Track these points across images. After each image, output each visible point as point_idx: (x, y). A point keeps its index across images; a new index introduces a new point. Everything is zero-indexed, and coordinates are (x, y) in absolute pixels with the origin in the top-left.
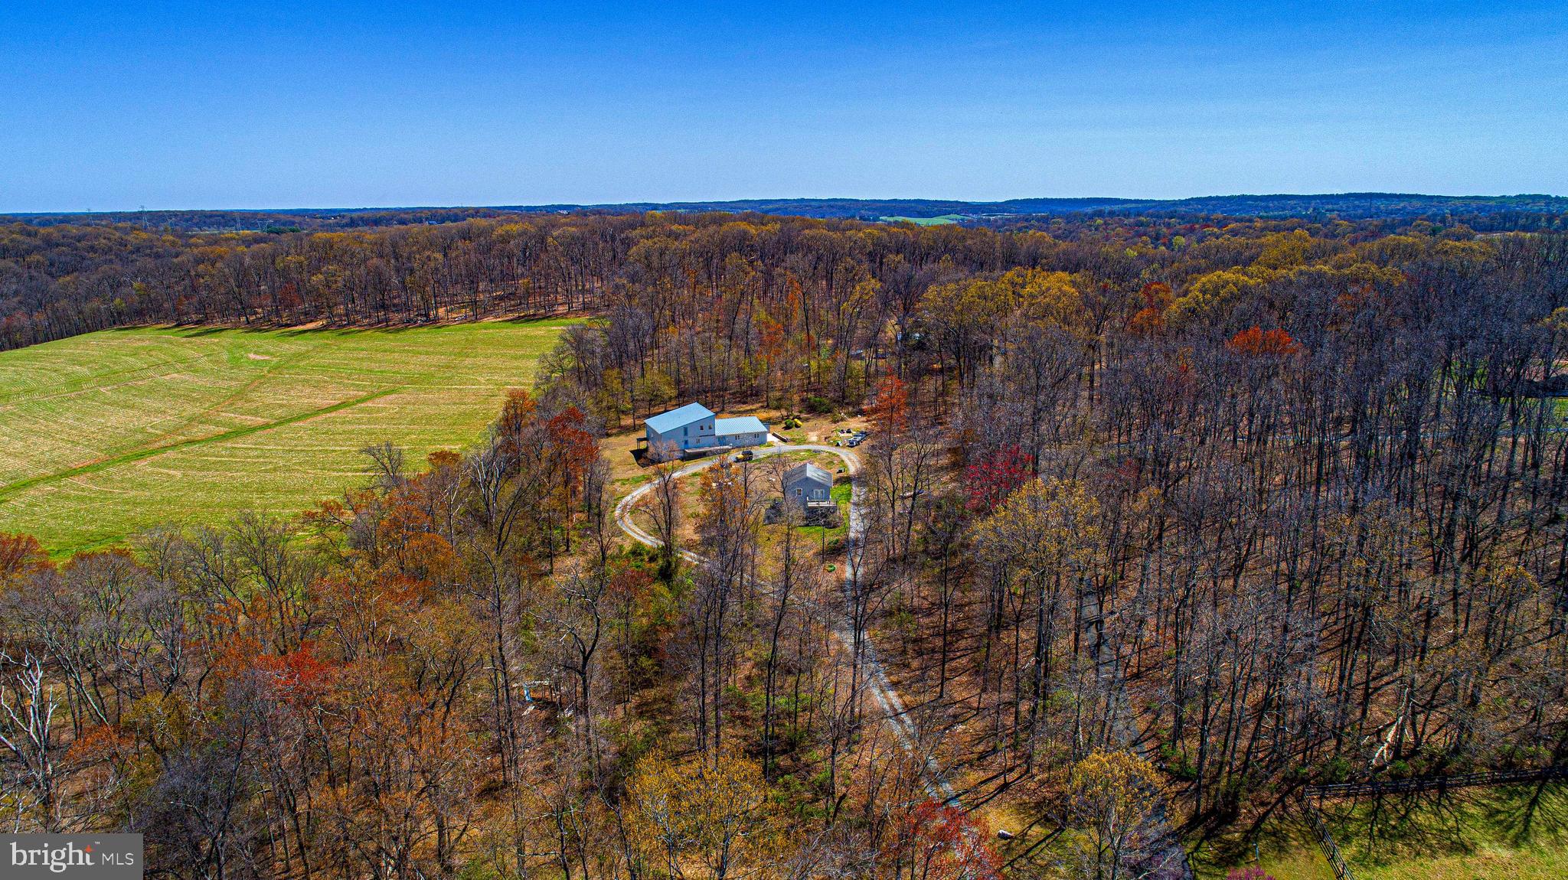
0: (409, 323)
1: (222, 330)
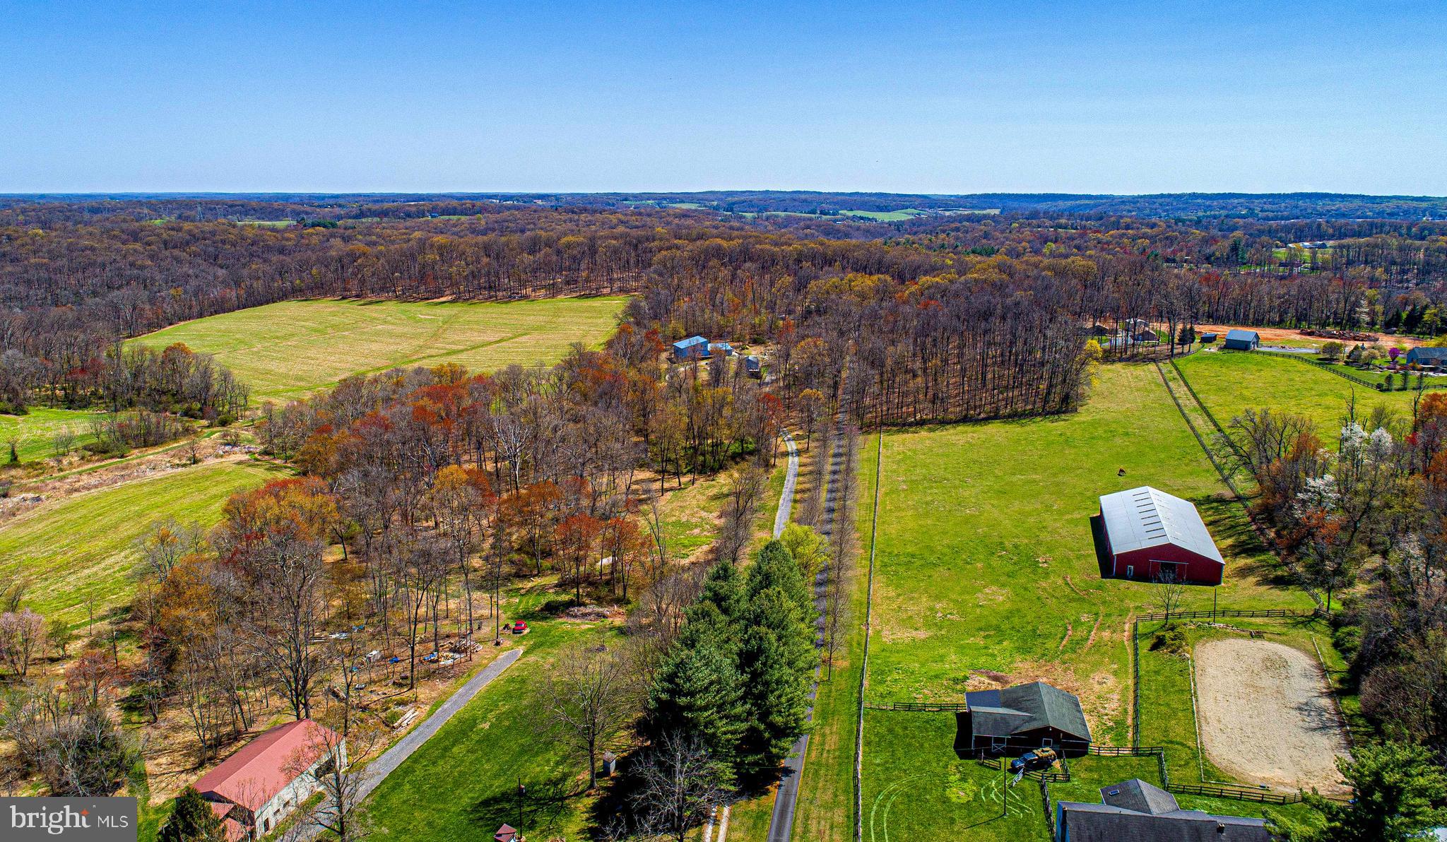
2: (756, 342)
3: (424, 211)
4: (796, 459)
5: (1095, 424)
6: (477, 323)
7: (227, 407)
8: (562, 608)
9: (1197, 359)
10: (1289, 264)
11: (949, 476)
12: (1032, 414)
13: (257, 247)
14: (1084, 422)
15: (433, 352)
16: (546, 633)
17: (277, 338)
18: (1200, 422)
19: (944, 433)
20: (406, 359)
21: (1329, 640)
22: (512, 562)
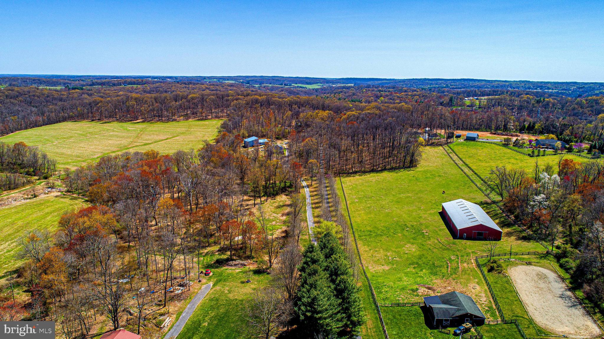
0: (168, 120)
1: (110, 122)
2: (278, 139)
3: (121, 83)
4: (308, 189)
5: (425, 172)
6: (155, 131)
7: (46, 170)
8: (224, 262)
9: (457, 145)
10: (472, 106)
11: (374, 195)
12: (399, 168)
13: (49, 99)
14: (421, 171)
15: (138, 144)
16: (221, 275)
17: (64, 138)
18: (466, 170)
19: (366, 176)
20: (125, 148)
21: (558, 265)
22: (195, 240)
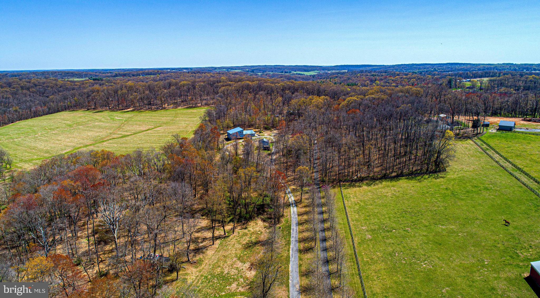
0: (157, 109)
1: (103, 111)
2: (266, 129)
3: (139, 74)
4: (295, 209)
6: (140, 121)
9: (490, 137)
12: (421, 173)
14: (455, 179)
15: (116, 136)
19: (377, 187)
20: (102, 141)
